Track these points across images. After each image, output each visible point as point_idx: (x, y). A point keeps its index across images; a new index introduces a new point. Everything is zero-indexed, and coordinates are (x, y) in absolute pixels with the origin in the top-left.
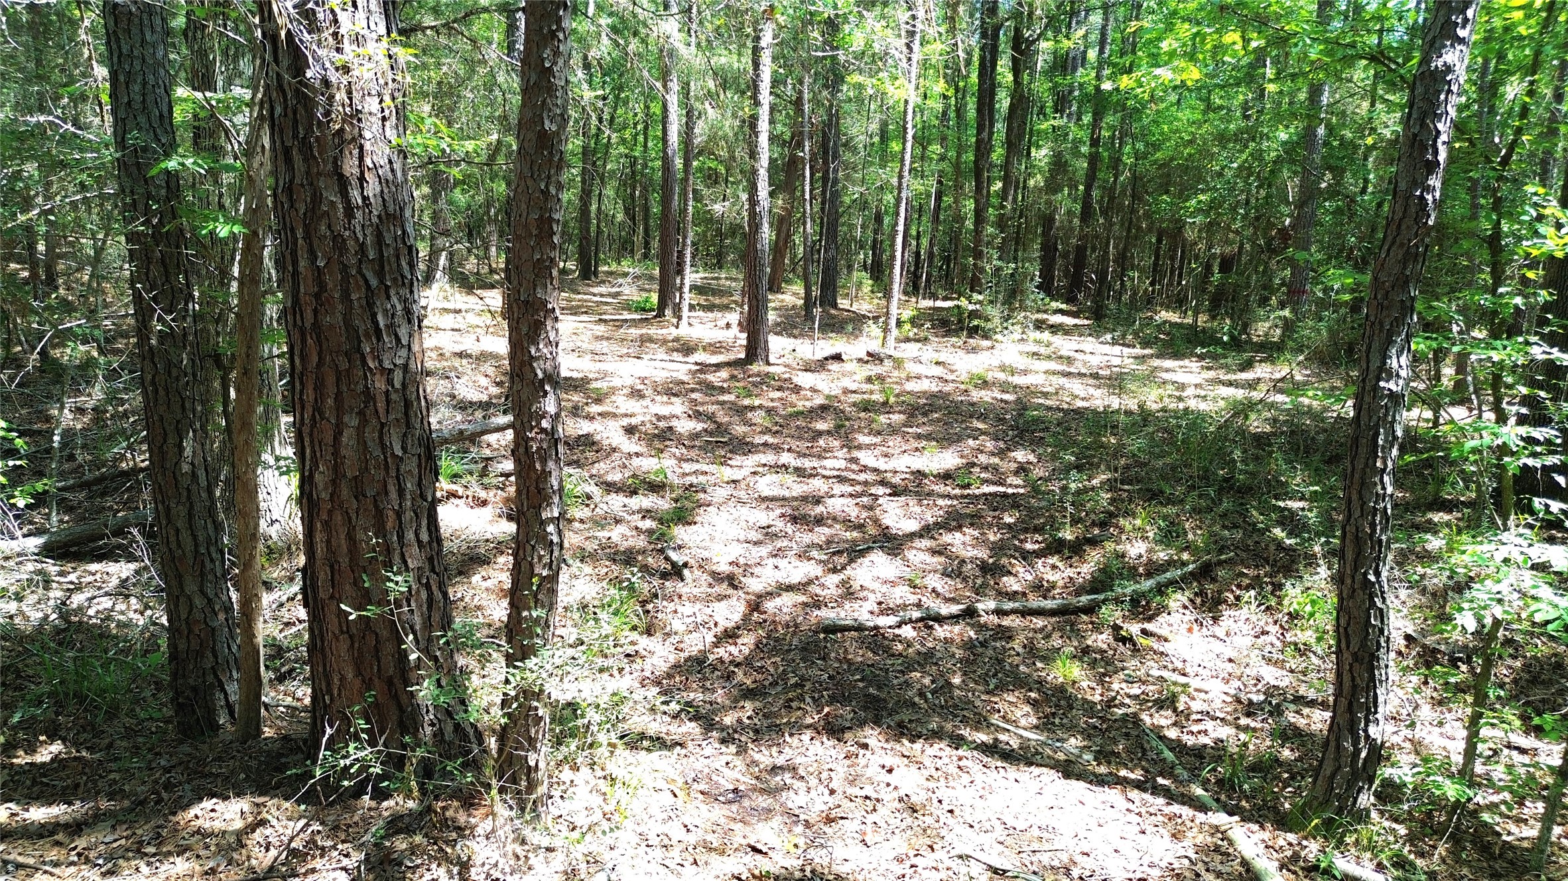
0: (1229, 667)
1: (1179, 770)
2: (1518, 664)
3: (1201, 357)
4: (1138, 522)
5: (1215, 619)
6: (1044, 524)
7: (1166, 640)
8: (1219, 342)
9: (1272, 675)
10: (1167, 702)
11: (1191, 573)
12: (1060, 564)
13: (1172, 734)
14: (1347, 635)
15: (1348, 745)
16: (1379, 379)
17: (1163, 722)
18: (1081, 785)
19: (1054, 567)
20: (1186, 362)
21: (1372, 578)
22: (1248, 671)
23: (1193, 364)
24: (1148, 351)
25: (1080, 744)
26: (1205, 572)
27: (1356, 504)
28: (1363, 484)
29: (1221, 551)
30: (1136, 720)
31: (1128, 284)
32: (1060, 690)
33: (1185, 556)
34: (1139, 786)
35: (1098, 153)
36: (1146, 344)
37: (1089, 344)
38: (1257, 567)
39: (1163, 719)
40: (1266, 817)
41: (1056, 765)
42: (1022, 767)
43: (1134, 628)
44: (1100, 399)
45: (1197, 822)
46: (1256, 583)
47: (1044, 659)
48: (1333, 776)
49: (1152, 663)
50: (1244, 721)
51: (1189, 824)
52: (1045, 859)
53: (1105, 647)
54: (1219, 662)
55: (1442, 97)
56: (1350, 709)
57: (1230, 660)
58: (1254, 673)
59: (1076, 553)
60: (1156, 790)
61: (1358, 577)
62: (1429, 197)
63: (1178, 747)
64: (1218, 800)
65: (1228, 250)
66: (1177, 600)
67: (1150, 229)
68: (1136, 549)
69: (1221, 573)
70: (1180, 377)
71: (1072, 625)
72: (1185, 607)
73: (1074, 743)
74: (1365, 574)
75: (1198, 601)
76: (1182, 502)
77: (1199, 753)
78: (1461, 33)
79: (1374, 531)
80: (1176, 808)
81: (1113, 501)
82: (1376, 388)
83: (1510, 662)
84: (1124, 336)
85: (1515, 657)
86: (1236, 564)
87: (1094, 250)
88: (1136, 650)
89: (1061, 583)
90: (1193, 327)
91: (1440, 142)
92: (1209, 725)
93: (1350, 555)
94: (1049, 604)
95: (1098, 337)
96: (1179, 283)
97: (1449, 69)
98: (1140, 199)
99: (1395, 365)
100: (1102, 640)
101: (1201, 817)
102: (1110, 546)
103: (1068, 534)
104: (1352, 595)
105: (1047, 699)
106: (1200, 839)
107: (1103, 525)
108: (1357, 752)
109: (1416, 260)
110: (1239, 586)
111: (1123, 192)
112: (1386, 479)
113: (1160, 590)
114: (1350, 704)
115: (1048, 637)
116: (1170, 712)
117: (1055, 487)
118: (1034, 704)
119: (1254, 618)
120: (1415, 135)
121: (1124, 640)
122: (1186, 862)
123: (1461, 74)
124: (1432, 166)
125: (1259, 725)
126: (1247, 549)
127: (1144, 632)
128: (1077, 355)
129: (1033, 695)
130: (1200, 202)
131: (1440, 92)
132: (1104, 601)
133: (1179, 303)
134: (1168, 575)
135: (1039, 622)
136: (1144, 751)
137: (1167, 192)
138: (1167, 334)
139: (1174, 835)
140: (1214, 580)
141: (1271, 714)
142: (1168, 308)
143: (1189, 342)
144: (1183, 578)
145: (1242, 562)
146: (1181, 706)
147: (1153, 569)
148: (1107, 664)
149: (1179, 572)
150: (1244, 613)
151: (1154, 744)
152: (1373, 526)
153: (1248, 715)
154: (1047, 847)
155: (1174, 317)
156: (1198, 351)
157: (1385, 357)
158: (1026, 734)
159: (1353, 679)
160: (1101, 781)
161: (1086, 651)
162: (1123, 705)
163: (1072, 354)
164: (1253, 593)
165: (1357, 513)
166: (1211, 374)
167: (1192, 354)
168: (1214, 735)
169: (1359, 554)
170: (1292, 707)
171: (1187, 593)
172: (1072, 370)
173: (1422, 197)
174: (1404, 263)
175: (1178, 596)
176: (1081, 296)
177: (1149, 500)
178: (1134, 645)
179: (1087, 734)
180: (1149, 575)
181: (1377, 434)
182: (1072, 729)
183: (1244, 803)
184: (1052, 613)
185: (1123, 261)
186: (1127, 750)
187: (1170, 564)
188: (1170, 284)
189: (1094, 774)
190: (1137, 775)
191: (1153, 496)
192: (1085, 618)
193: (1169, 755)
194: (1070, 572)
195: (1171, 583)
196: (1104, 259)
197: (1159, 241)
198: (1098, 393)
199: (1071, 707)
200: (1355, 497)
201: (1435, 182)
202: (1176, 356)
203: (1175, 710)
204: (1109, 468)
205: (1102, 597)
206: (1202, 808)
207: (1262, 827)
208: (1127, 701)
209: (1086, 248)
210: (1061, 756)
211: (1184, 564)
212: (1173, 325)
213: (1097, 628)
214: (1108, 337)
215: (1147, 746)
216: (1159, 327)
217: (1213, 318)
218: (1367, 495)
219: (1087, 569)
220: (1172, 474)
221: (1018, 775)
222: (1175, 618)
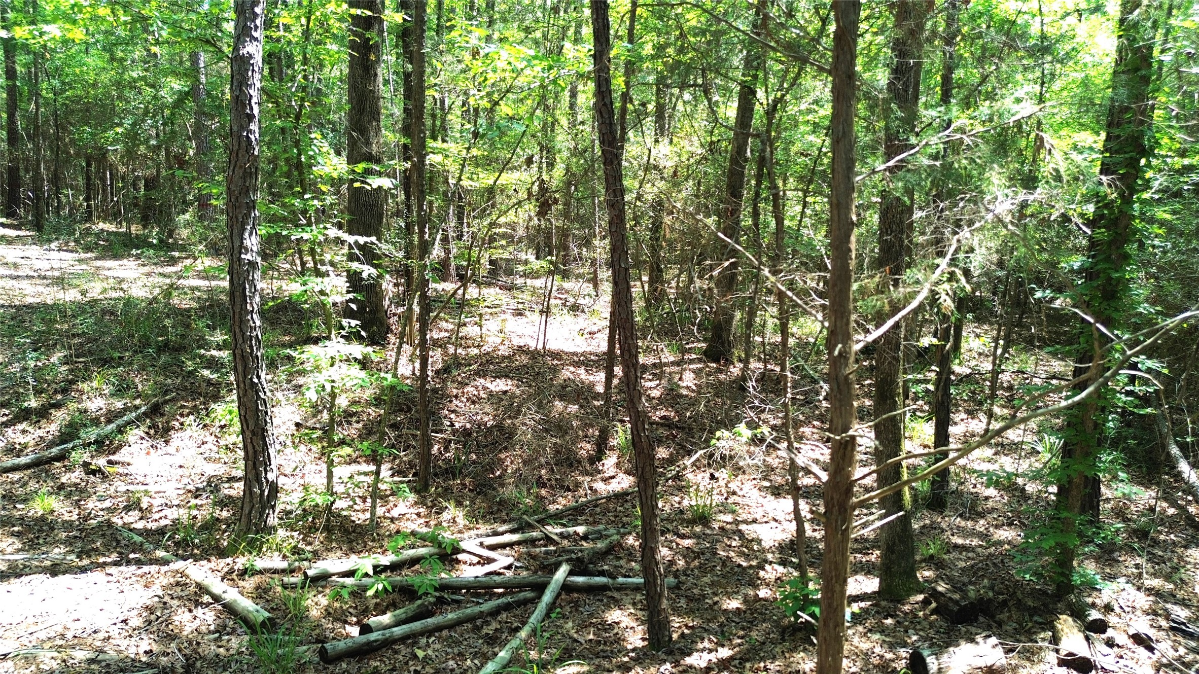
0: (180, 471)
1: (146, 545)
2: (360, 425)
3: (138, 257)
4: (95, 384)
5: (167, 442)
6: (10, 399)
7: (129, 464)
8: (151, 246)
9: (211, 469)
10: (133, 505)
11: (144, 413)
12: (30, 429)
13: (140, 525)
14: (246, 420)
15: (257, 490)
16: (241, 253)
17: (131, 520)
18: (68, 576)
19: (24, 432)
20: (125, 261)
21: (255, 380)
22: (194, 471)
23: (130, 263)
24: (90, 255)
25: (63, 551)
26: (155, 410)
27: (239, 336)
28: (241, 321)
29: (166, 393)
30: (110, 524)
31: (64, 200)
32: (43, 519)
33: (138, 402)
34: (116, 564)
35: (15, 86)
36: (88, 249)
37: (34, 251)
38: (194, 400)
39: (132, 517)
40: (211, 555)
41: (44, 570)
42: (12, 580)
43: (101, 462)
44: (50, 295)
45: (162, 572)
46: (195, 410)
47: (25, 501)
48: (250, 512)
49: (119, 483)
50: (194, 502)
51: (156, 576)
52: (43, 635)
53: (78, 481)
54: (172, 470)
55: (250, 73)
56: (255, 467)
57: (181, 467)
58: (199, 471)
59: (43, 417)
60: (129, 562)
61: (247, 382)
62: (252, 137)
63: (146, 533)
64: (177, 555)
65: (148, 172)
66: (134, 435)
67: (78, 154)
68: (96, 405)
69: (167, 408)
70: (121, 274)
71: (47, 471)
72: (142, 438)
73: (57, 552)
74: (251, 379)
75: (152, 432)
76: (131, 364)
77: (161, 531)
78: (256, 34)
79: (252, 350)
80: (146, 569)
81: (71, 371)
82: (240, 259)
83: (355, 425)
84: (67, 244)
85: (358, 422)
86: (178, 400)
87: (27, 171)
88: (105, 477)
89: (32, 443)
90: (128, 234)
91: (253, 102)
92: (167, 512)
93: (240, 369)
94: (23, 460)
95: (41, 246)
96: (112, 200)
97: (251, 56)
98: (64, 129)
99: (249, 244)
100: (75, 476)
101: (165, 568)
102: (73, 406)
103: (33, 403)
104: (245, 395)
105: (29, 528)
106: (165, 582)
107: (64, 391)
108: (263, 492)
109: (251, 177)
110: (182, 415)
111: (47, 121)
112: (255, 316)
113: (120, 430)
114: (254, 463)
115: (25, 484)
116: (137, 512)
117: (16, 368)
118: (18, 535)
119: (195, 435)
120: (237, 97)
121: (94, 472)
122: (157, 599)
123: (258, 60)
124: (251, 117)
125: (205, 502)
126: (185, 389)
127: (110, 462)
128: (23, 261)
129: (16, 529)
130: (117, 134)
131: (248, 70)
132: (73, 449)
133: (113, 216)
134: (125, 418)
135: (15, 476)
136: (118, 542)
137: (88, 124)
138: (106, 241)
139: (146, 586)
140: (162, 415)
141: (212, 492)
142: (105, 220)
143: (126, 246)
144: (138, 418)
145: (183, 399)
146: (144, 505)
147: (111, 416)
148: (81, 492)
149: (134, 414)
150: (189, 432)
151: (126, 535)
152: (251, 347)
153: (196, 497)
154: (41, 626)
155: (111, 227)
156: (134, 252)
157: (242, 239)
158: (12, 557)
159: (254, 447)
160: (83, 570)
161: (61, 487)
162: (96, 516)
163: (19, 261)
164: (192, 417)
165: (241, 341)
166: (147, 269)
167: (129, 255)
168: (170, 517)
169: (245, 366)
170: (227, 485)
171: (142, 428)
172: (20, 273)
173: (248, 137)
174: (244, 178)
175: (136, 431)
176: (21, 212)
177: (103, 366)
178: (103, 474)
179: (68, 542)
180: (109, 421)
181: (245, 288)
182: (56, 543)
183: (196, 551)
184: (27, 466)
185: (57, 181)
186: (104, 545)
187: (126, 410)
188: (104, 199)
189: (79, 568)
190: (114, 557)
191: (105, 362)
192: (58, 464)
193: (138, 539)
194: (41, 433)
195: (128, 423)
196: (37, 178)
197: (89, 164)
198: (46, 290)
199: (53, 529)
200: (237, 330)
201: (254, 127)
202: (116, 257)
203: (141, 510)
204: (63, 346)
205: (71, 445)
206: (166, 562)
207: (209, 561)
208: (101, 513)
209: (18, 169)
210: (48, 563)
211: (137, 408)
212: (109, 233)
213: (69, 469)
214: (54, 245)
215: (119, 538)
216: (98, 235)
217: (145, 227)
218: (244, 329)
219: (52, 428)
220: (119, 343)
221: (9, 588)
222: (135, 448)
